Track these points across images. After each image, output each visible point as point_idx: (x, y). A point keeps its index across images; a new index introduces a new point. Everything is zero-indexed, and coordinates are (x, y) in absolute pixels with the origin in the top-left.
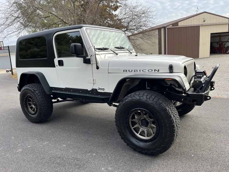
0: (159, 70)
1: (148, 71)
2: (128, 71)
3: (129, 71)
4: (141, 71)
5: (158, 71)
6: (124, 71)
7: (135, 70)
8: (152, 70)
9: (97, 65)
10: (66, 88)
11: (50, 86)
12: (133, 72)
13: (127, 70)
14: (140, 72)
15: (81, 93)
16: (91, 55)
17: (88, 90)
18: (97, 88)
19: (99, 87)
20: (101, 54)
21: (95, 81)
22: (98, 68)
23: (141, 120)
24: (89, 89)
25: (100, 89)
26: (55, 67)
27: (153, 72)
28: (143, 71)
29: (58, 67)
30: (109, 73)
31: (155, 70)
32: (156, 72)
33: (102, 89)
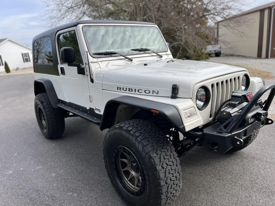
0: (158, 92)
1: (145, 91)
2: (122, 89)
4: (137, 91)
5: (158, 93)
6: (118, 90)
7: (129, 89)
9: (91, 77)
10: (70, 103)
11: (59, 98)
14: (135, 93)
15: (81, 111)
16: (86, 64)
17: (87, 108)
18: (94, 108)
19: (96, 106)
20: (101, 61)
21: (91, 97)
22: (92, 81)
23: (131, 161)
25: (96, 109)
26: (59, 75)
27: (151, 94)
29: (61, 76)
30: (103, 90)
31: (153, 91)
32: (155, 94)
33: (98, 110)
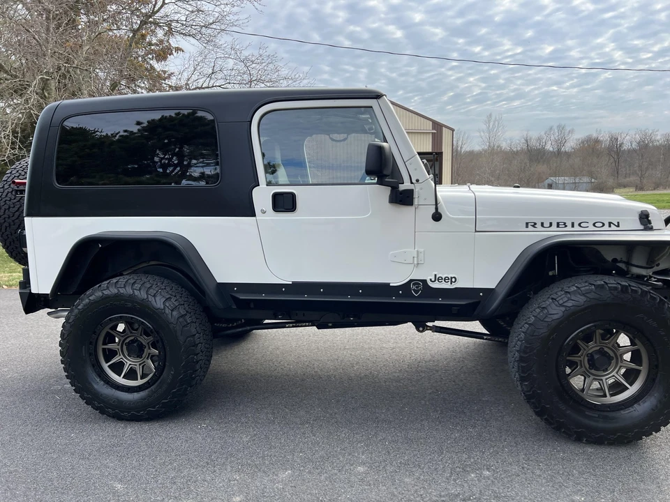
0: (618, 223)
3: (542, 224)
4: (576, 225)
5: (618, 226)
6: (527, 227)
7: (558, 224)
8: (604, 225)
9: (437, 209)
10: (295, 284)
12: (554, 227)
13: (535, 224)
14: (573, 229)
15: (361, 295)
16: (417, 181)
17: (391, 285)
18: (428, 277)
19: (436, 273)
21: (421, 256)
22: (437, 217)
24: (396, 280)
25: (438, 279)
26: (254, 215)
27: (606, 227)
28: (580, 225)
30: (476, 231)
31: (610, 224)
32: (613, 227)
33: (446, 279)
